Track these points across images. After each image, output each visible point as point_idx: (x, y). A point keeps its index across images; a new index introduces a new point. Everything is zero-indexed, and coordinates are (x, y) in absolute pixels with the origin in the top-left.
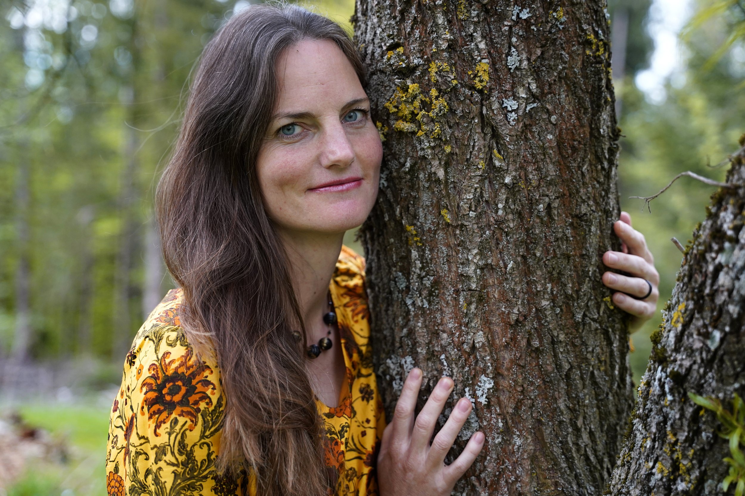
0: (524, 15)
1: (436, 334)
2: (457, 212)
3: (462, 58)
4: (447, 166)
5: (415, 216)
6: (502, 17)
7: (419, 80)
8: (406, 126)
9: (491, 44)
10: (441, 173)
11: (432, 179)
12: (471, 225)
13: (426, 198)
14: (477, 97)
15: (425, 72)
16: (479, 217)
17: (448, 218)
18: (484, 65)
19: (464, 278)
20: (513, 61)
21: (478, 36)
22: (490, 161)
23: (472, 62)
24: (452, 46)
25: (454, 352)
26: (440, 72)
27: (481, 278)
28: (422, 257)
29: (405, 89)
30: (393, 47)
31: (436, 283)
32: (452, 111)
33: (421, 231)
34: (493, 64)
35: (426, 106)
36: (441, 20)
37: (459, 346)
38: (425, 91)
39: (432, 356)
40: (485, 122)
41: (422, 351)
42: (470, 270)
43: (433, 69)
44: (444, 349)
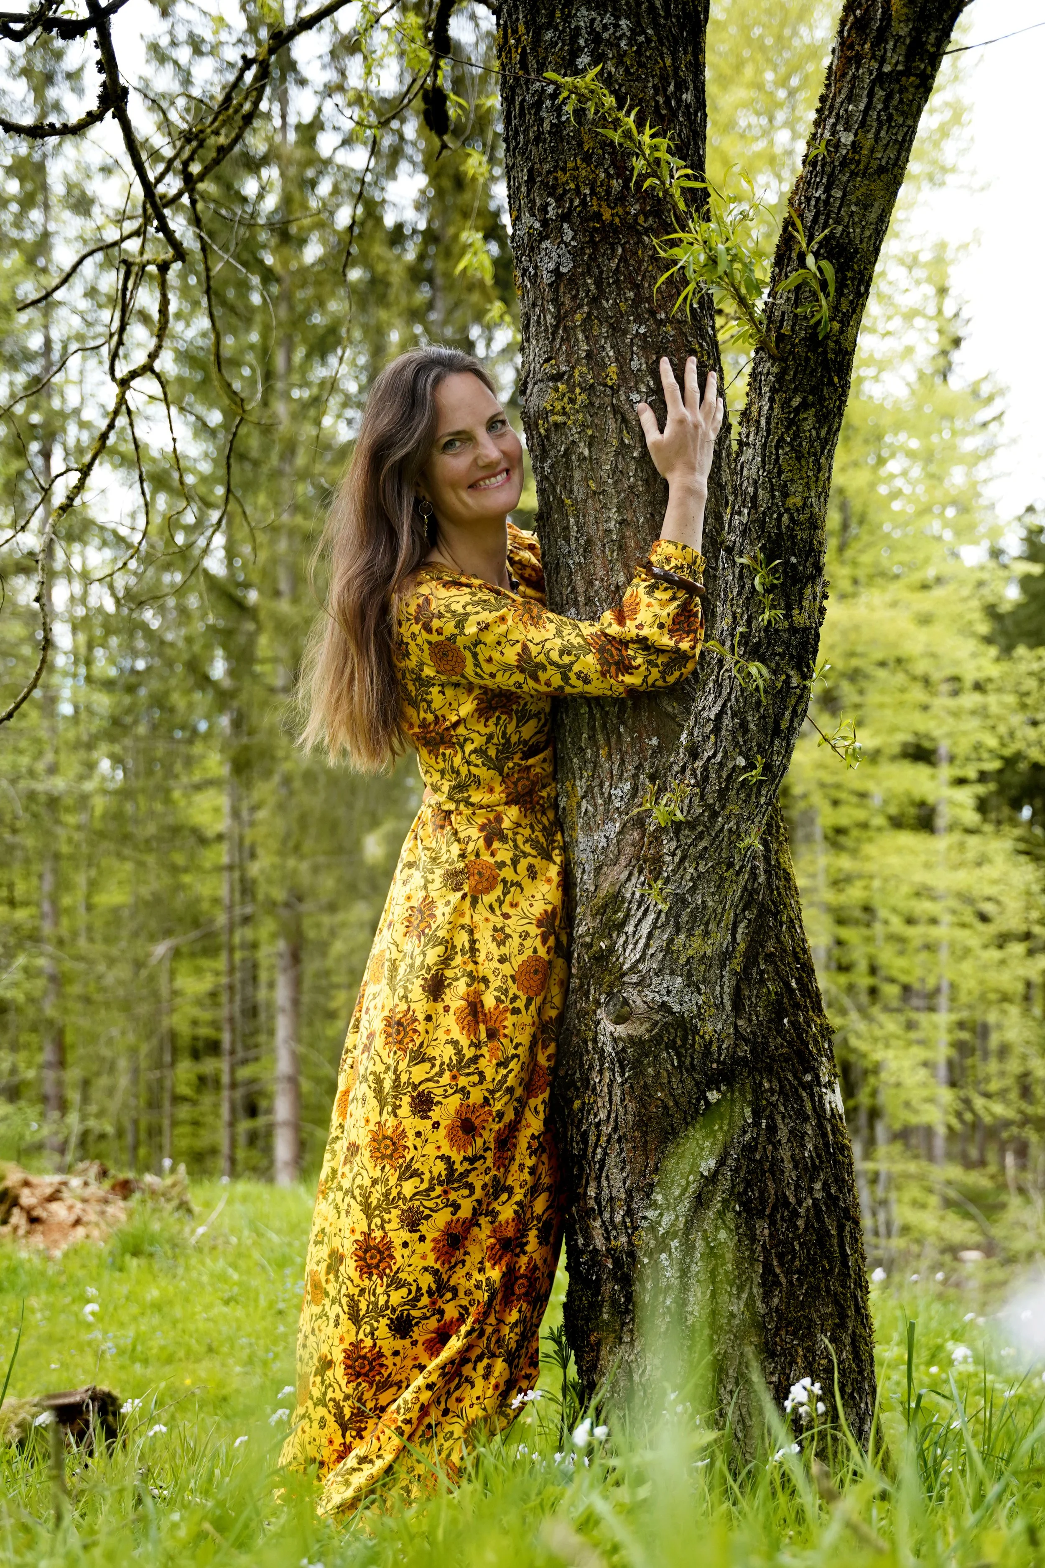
0: (642, 330)
1: (591, 583)
2: (600, 483)
3: (597, 363)
4: (590, 446)
5: (571, 491)
6: (625, 332)
7: (567, 382)
8: (559, 419)
9: (618, 353)
10: (586, 452)
11: (582, 459)
12: (611, 490)
13: (577, 475)
14: (609, 391)
15: (571, 376)
16: (616, 483)
17: (593, 486)
18: (613, 369)
19: (608, 531)
20: (635, 365)
21: (608, 346)
22: (622, 441)
23: (604, 366)
24: (589, 355)
25: (603, 594)
26: (581, 375)
27: (620, 531)
28: (577, 523)
29: (556, 390)
30: (547, 361)
31: (589, 541)
32: (592, 404)
33: (575, 503)
34: (620, 367)
35: (572, 401)
36: (580, 336)
37: (607, 589)
38: (572, 391)
39: (589, 601)
40: (616, 410)
41: (581, 599)
42: (612, 525)
43: (577, 374)
44: (597, 593)
